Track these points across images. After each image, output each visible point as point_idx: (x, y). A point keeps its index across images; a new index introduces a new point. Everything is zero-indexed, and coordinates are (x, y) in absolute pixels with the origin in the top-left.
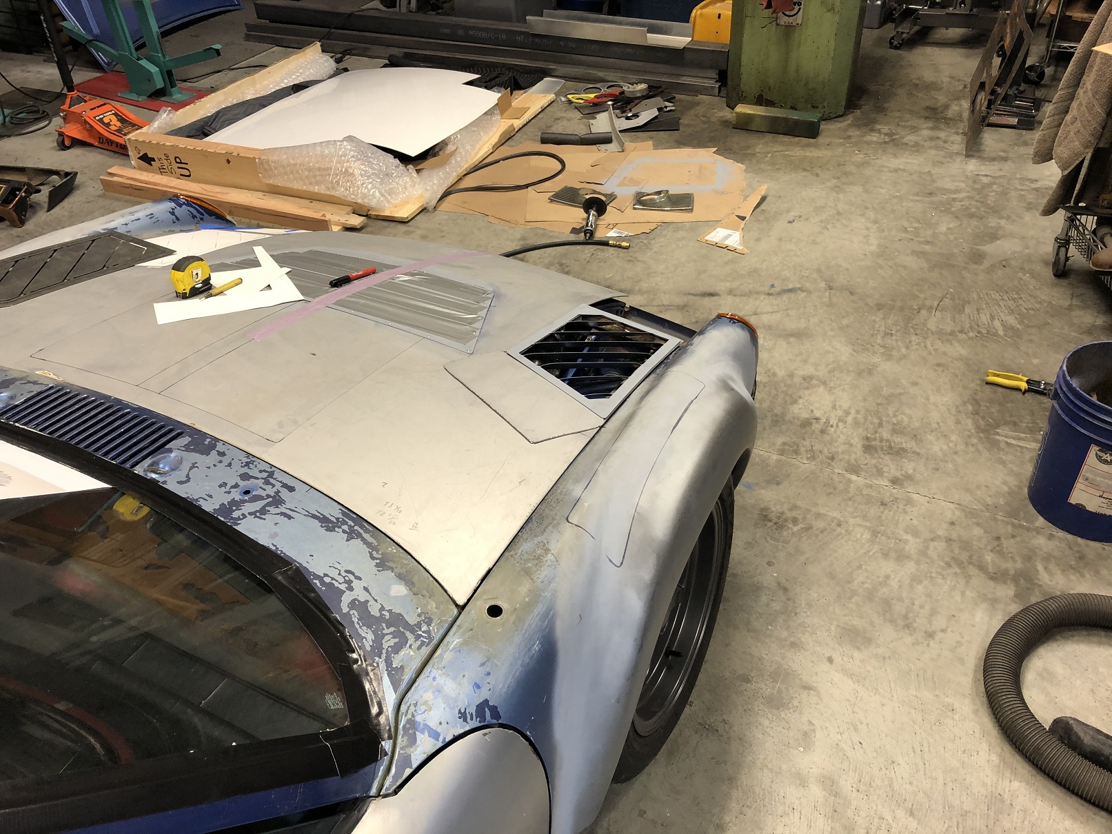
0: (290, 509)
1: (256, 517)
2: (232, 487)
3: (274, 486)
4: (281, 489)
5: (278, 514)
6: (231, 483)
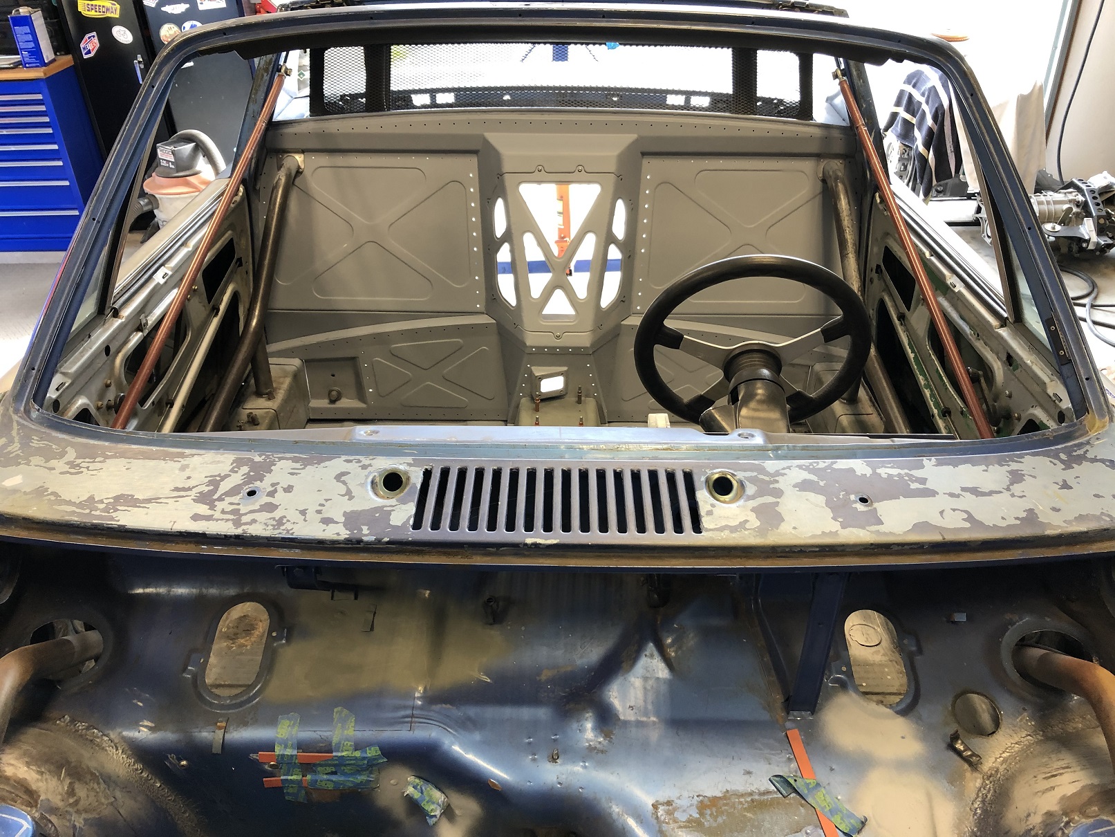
0: (183, 497)
1: (219, 475)
2: (275, 491)
3: (223, 512)
4: (210, 512)
5: (194, 487)
6: (280, 494)
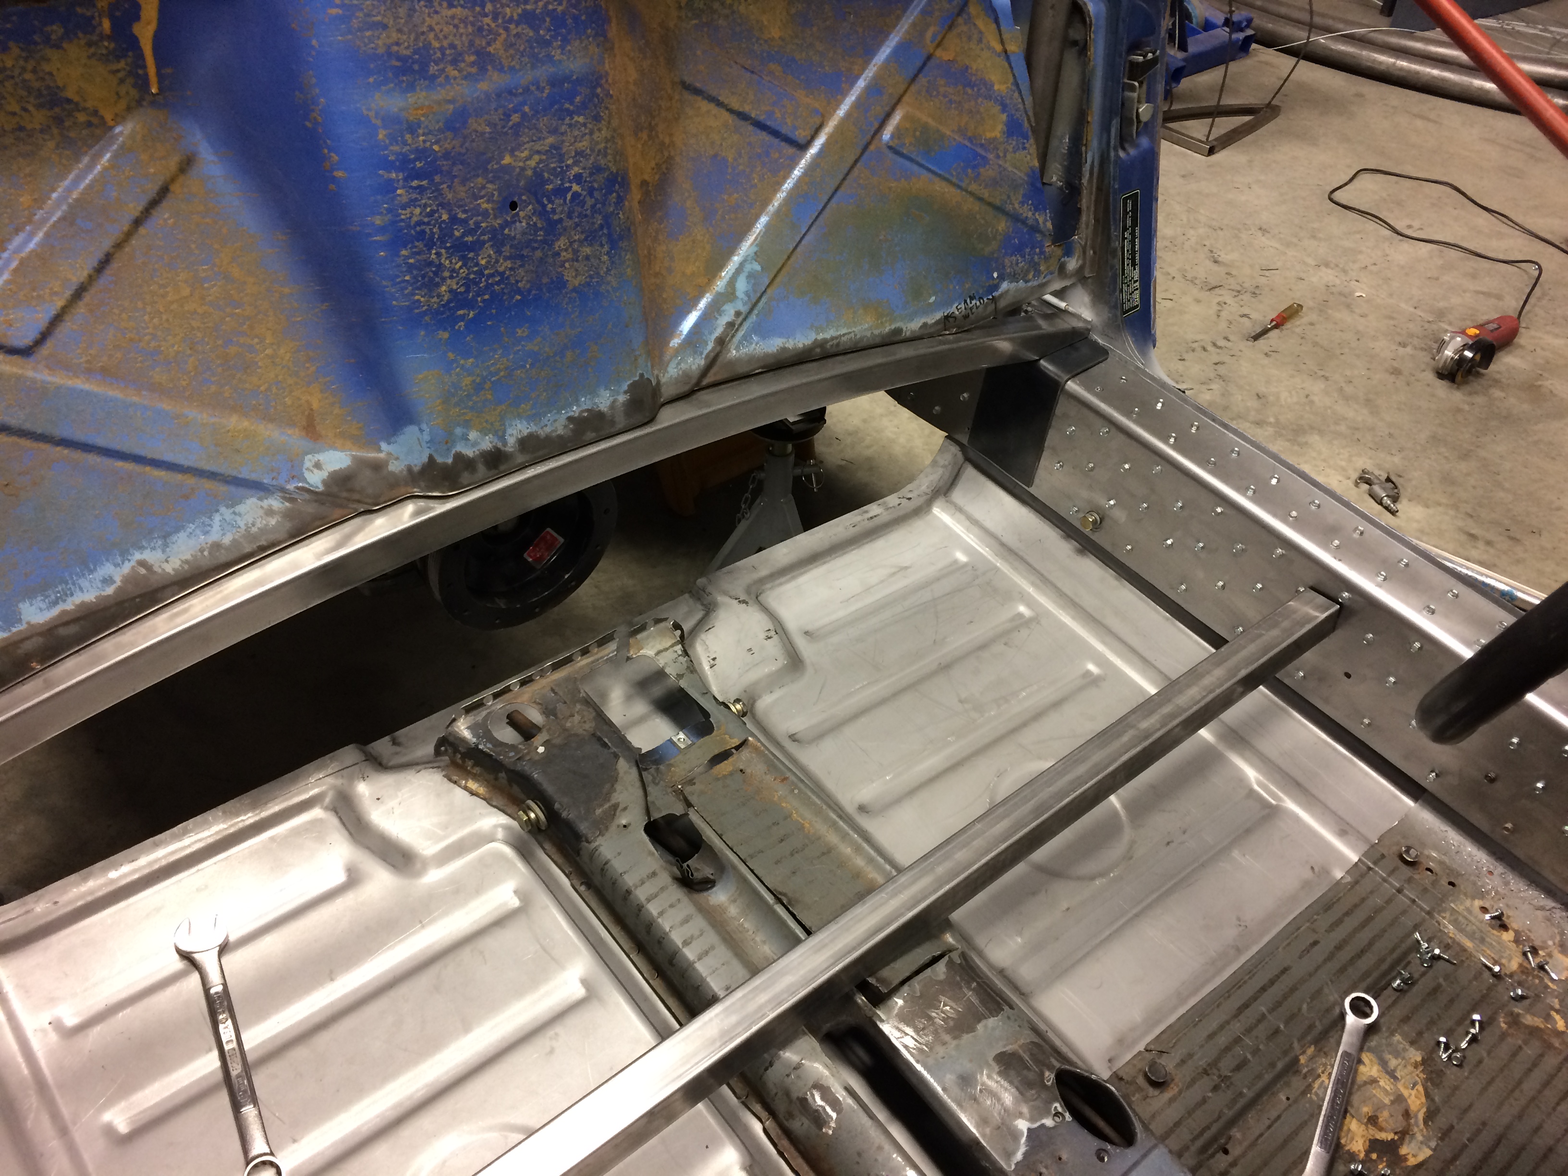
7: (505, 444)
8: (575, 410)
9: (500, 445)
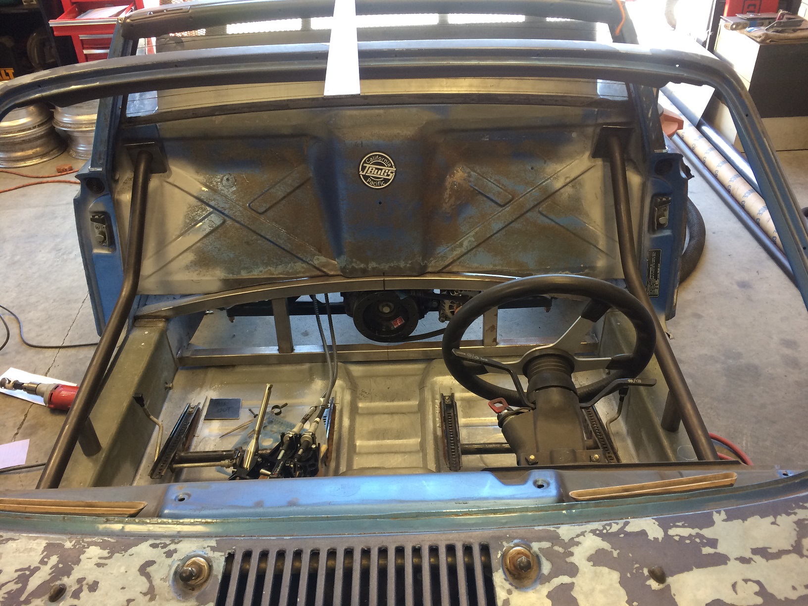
2: (81, 590)
5: (3, 585)
6: (85, 595)
7: (368, 268)
8: (392, 265)
9: (366, 267)
